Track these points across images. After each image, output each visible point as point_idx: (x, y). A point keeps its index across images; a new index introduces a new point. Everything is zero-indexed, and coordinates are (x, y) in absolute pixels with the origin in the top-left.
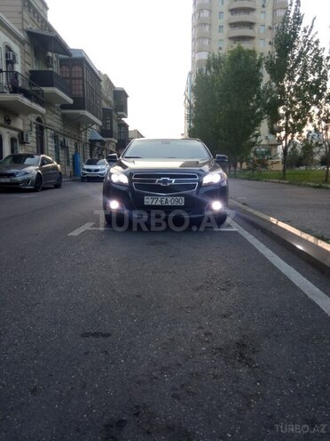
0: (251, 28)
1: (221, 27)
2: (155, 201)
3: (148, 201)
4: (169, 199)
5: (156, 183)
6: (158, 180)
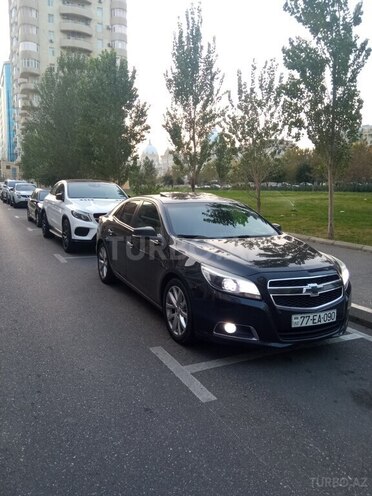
0: (87, 24)
1: (50, 15)
2: (306, 320)
3: (297, 321)
4: (322, 315)
5: (304, 293)
6: (305, 288)
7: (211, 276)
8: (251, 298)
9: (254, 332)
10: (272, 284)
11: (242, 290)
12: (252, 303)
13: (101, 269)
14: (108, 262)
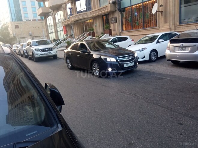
2: (127, 65)
3: (125, 66)
4: (131, 64)
5: (126, 59)
6: (126, 58)
7: (104, 58)
8: (114, 62)
9: (116, 70)
10: (118, 58)
11: (112, 60)
12: (114, 63)
13: (68, 66)
14: (71, 63)
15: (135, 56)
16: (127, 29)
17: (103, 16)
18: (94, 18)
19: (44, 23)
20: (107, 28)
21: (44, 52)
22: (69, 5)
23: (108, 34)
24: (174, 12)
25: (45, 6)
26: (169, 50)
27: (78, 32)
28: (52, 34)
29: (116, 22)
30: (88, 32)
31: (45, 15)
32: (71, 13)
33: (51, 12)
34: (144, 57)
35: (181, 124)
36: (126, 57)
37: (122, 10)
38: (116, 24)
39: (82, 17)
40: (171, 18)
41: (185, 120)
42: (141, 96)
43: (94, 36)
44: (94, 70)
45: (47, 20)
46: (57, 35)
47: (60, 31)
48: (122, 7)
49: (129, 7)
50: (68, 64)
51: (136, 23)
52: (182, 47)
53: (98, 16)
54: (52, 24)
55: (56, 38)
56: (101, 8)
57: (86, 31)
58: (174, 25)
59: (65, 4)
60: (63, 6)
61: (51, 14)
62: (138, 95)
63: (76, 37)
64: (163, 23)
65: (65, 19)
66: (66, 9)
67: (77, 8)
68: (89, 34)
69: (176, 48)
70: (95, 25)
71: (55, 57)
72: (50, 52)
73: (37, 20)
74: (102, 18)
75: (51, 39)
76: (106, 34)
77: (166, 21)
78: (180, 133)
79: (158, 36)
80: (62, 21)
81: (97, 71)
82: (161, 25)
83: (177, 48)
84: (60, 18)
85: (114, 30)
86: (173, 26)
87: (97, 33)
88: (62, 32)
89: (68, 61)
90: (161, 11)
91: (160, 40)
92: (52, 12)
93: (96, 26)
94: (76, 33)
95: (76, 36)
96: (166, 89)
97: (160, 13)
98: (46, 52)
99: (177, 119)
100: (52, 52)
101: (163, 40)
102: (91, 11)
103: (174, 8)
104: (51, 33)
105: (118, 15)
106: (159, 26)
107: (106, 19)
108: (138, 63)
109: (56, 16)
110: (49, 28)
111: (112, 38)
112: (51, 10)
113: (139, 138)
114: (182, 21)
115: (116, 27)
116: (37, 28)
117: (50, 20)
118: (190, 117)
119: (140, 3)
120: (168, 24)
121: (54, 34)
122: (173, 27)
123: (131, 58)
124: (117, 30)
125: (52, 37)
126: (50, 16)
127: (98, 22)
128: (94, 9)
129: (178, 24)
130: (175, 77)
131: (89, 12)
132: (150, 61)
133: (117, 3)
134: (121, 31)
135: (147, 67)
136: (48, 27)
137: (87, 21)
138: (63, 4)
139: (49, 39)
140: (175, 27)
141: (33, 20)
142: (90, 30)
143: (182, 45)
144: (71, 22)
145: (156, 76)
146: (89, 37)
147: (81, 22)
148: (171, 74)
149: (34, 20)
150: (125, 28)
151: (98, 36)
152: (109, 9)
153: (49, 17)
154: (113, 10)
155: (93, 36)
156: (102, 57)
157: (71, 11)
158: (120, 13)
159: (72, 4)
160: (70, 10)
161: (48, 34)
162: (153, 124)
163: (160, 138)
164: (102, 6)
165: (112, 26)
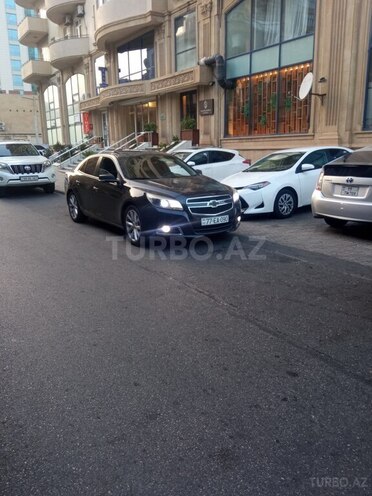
2: (210, 221)
3: (205, 222)
4: (220, 218)
5: (208, 206)
6: (208, 203)
8: (177, 210)
9: (180, 230)
10: (189, 201)
11: (172, 206)
12: (178, 213)
13: (72, 212)
14: (78, 205)
15: (232, 200)
16: (236, 134)
17: (182, 94)
18: (160, 98)
19: (37, 102)
20: (187, 126)
21: (20, 175)
22: (101, 62)
23: (190, 142)
24: (351, 97)
25: (42, 59)
26: (319, 192)
27: (118, 130)
28: (54, 130)
29: (213, 113)
30: (143, 133)
31: (40, 82)
32: (104, 80)
33: (54, 75)
34: (262, 205)
35: (295, 375)
36: (208, 200)
37: (229, 85)
38: (213, 118)
39: (129, 94)
40: (344, 114)
41: (307, 365)
42: (224, 298)
43: (157, 144)
44: (130, 226)
45: (46, 93)
46: (66, 135)
47: (75, 124)
48: (228, 77)
49: (245, 77)
50: (73, 207)
51: (260, 118)
52: (349, 187)
53: (171, 95)
54: (57, 105)
55: (64, 141)
56: (177, 74)
57: (139, 130)
58: (351, 130)
59: (92, 57)
60: (86, 61)
61: (54, 79)
62: (216, 297)
63: (112, 142)
64: (324, 123)
65: (89, 95)
66: (93, 71)
67: (119, 71)
68: (145, 139)
69: (337, 187)
70: (160, 116)
71: (48, 189)
72: (36, 174)
73: (22, 93)
74: (179, 101)
75: (51, 144)
76: (184, 142)
77: (331, 120)
78: (282, 396)
79: (302, 154)
80: (82, 100)
81: (135, 231)
82: (318, 129)
83: (339, 189)
84: (76, 91)
85: (207, 133)
86: (348, 133)
87: (164, 136)
88: (78, 127)
89: (72, 201)
90: (320, 93)
91: (304, 166)
92: (59, 75)
93: (163, 119)
94: (113, 133)
95: (114, 139)
96: (289, 286)
97: (319, 99)
98: (25, 174)
99: (289, 361)
100: (40, 175)
101: (312, 166)
102: (152, 81)
103: (352, 87)
104: (52, 128)
105: (217, 95)
106: (314, 131)
107: (188, 102)
108: (239, 219)
109: (68, 84)
110: (48, 114)
111: (195, 152)
112: (57, 70)
113: (178, 403)
114: (369, 123)
115: (211, 124)
116: (21, 112)
117: (51, 94)
118: (321, 358)
119: (272, 70)
120: (335, 128)
121: (60, 130)
122: (346, 136)
123: (221, 203)
124: (213, 133)
125: (55, 137)
126: (53, 84)
127: (167, 110)
128: (161, 75)
129: (359, 128)
130: (322, 257)
131: (147, 82)
132: (275, 216)
133: (217, 64)
134: (222, 136)
135: (266, 230)
136: (45, 113)
137: (142, 103)
138: (86, 57)
139: (47, 143)
140: (352, 135)
141: (11, 92)
142: (148, 128)
143: (352, 181)
144: (102, 104)
145: (277, 252)
146: (144, 146)
147: (127, 106)
148: (317, 250)
149: (16, 92)
150: (234, 128)
151: (165, 145)
152: (197, 79)
153: (50, 88)
154: (205, 82)
155: (153, 144)
156: (150, 196)
157: (103, 77)
158: (222, 90)
159: (108, 58)
160: (103, 73)
161: (45, 129)
162: (226, 369)
163: (229, 405)
164: (182, 69)
165: (201, 121)
